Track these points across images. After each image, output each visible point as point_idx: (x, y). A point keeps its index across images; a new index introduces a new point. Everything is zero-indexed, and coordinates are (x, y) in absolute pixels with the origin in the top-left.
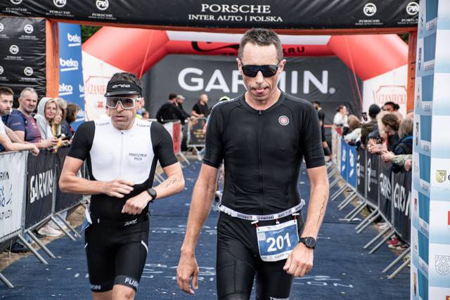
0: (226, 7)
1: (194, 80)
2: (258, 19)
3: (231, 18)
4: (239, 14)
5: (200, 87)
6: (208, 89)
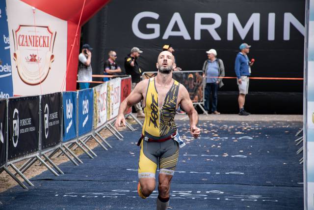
5: (156, 35)
6: (165, 37)
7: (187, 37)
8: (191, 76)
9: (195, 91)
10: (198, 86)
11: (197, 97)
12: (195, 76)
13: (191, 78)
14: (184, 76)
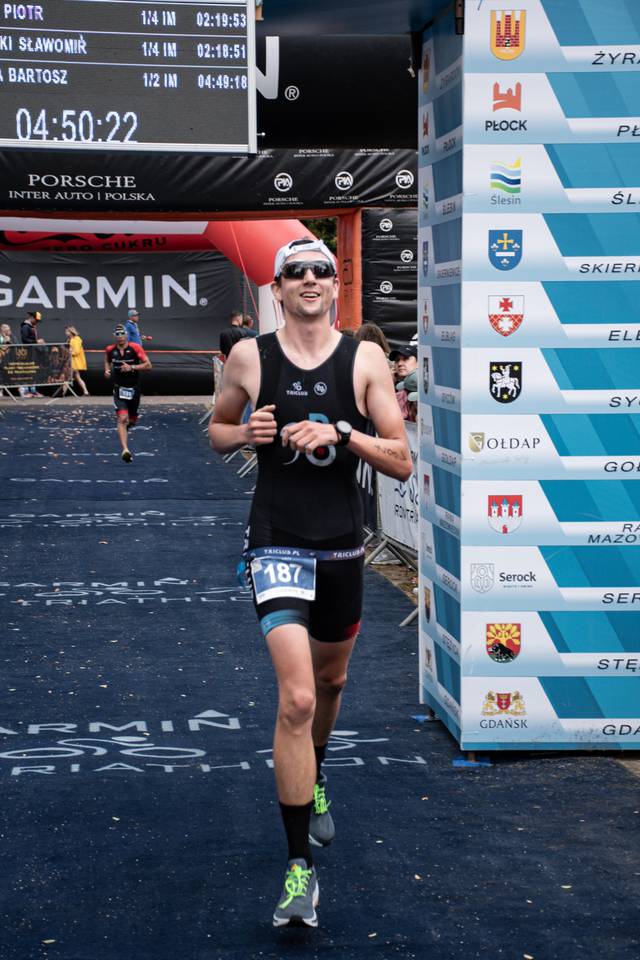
0: (67, 179)
2: (117, 196)
3: (75, 196)
4: (88, 188)
5: (8, 301)
6: (20, 304)
7: (48, 305)
8: (56, 349)
9: (61, 369)
10: (65, 362)
11: (63, 375)
12: (60, 350)
13: (55, 352)
14: (47, 350)
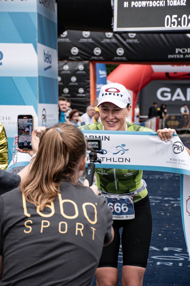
1: (166, 94)
5: (169, 98)
6: (174, 99)
7: (184, 99)
9: (187, 123)
10: (189, 121)
